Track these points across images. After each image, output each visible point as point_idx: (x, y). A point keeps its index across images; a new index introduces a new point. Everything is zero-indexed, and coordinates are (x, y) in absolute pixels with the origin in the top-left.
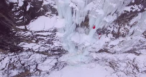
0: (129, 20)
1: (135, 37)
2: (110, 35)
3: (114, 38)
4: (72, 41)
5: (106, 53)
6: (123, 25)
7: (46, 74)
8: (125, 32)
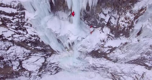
0: (133, 5)
1: (144, 39)
2: (107, 30)
3: (113, 36)
4: (48, 29)
5: (106, 59)
6: (123, 13)
7: (38, 76)
8: (126, 25)
